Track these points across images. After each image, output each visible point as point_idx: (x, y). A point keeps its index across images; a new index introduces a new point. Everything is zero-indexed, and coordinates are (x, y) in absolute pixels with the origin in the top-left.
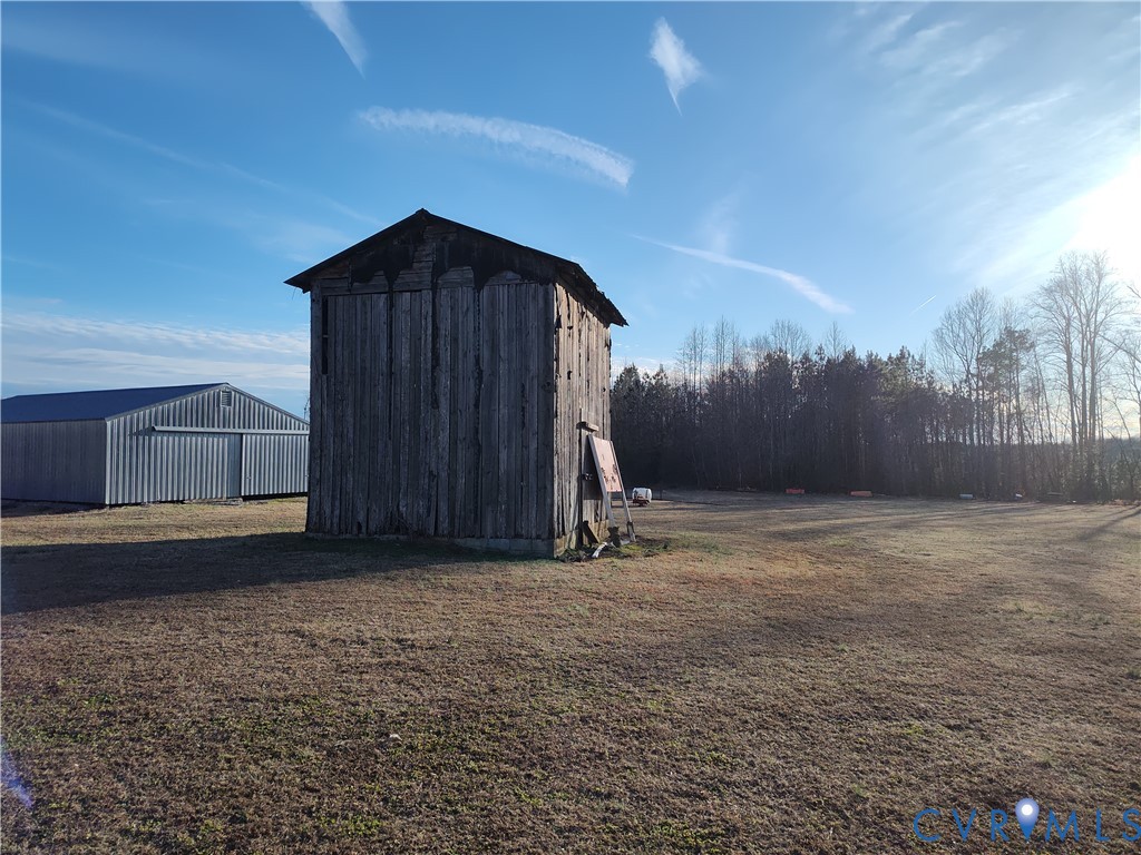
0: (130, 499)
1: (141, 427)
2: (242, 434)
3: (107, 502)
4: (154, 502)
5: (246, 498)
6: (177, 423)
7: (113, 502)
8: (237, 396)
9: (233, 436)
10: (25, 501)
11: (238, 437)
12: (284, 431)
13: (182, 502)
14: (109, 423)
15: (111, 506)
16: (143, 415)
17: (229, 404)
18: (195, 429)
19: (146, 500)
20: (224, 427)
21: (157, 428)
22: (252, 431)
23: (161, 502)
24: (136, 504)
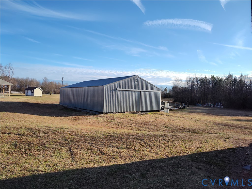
0: (110, 111)
1: (113, 89)
2: (140, 91)
3: (104, 112)
4: (117, 112)
5: (142, 112)
6: (123, 88)
7: (106, 112)
8: (140, 79)
9: (138, 92)
10: (83, 109)
11: (139, 92)
12: (152, 91)
13: (124, 112)
14: (105, 87)
15: (105, 113)
16: (114, 84)
17: (137, 82)
18: (128, 90)
19: (114, 112)
20: (136, 89)
21: (118, 89)
22: (143, 90)
23: (119, 112)
24: (112, 113)
